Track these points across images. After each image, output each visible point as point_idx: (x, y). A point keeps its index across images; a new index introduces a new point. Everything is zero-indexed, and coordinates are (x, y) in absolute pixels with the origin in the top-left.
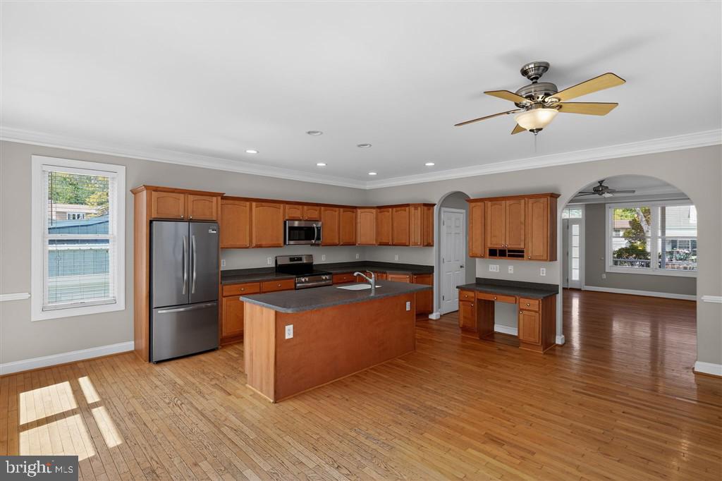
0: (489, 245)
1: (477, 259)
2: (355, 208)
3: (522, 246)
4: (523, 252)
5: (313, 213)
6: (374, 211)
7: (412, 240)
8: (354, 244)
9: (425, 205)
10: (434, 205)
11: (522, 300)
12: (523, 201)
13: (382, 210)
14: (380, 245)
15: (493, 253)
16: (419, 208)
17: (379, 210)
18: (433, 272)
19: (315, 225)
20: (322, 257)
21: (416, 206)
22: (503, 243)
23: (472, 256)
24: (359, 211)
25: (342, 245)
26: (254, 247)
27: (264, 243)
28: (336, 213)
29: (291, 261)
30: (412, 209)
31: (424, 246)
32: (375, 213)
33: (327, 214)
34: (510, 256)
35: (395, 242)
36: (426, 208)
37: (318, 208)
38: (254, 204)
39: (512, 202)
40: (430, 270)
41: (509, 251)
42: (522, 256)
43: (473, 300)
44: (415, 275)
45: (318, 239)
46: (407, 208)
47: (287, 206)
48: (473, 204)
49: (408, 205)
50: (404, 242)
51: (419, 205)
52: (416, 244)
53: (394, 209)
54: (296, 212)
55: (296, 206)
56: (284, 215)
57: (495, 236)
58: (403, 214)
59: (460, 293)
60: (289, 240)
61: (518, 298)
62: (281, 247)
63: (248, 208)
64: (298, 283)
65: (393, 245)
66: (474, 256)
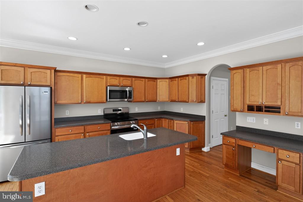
0: (248, 102)
1: (237, 113)
2: (156, 79)
3: (279, 103)
4: (279, 108)
5: (127, 82)
6: (167, 80)
7: (190, 99)
8: (155, 101)
9: (199, 75)
10: (206, 75)
11: (280, 151)
12: (279, 66)
13: (173, 79)
14: (171, 101)
15: (251, 109)
16: (195, 77)
17: (170, 80)
18: (205, 120)
19: (127, 89)
20: (135, 109)
21: (193, 76)
22: (261, 101)
23: (233, 110)
24: (158, 81)
25: (147, 102)
26: (85, 103)
27: (92, 100)
28: (143, 82)
29: (113, 111)
30: (190, 78)
31: (198, 102)
32: (168, 82)
33: (137, 83)
34: (266, 111)
35: (180, 99)
36: (199, 77)
37: (130, 79)
38: (84, 76)
39: (269, 67)
40: (202, 119)
41: (266, 107)
42: (279, 112)
43: (234, 145)
44: (192, 121)
45: (130, 97)
46: (187, 78)
47: (109, 77)
48: (234, 71)
49: (187, 76)
50: (185, 99)
51: (195, 75)
52: (193, 101)
53: (179, 79)
54: (115, 81)
55: (115, 77)
56: (106, 82)
57: (253, 95)
58: (185, 81)
59: (223, 139)
60: (110, 98)
61: (276, 148)
62: (104, 103)
63: (80, 78)
64: (113, 126)
65: (178, 101)
66: (235, 111)
